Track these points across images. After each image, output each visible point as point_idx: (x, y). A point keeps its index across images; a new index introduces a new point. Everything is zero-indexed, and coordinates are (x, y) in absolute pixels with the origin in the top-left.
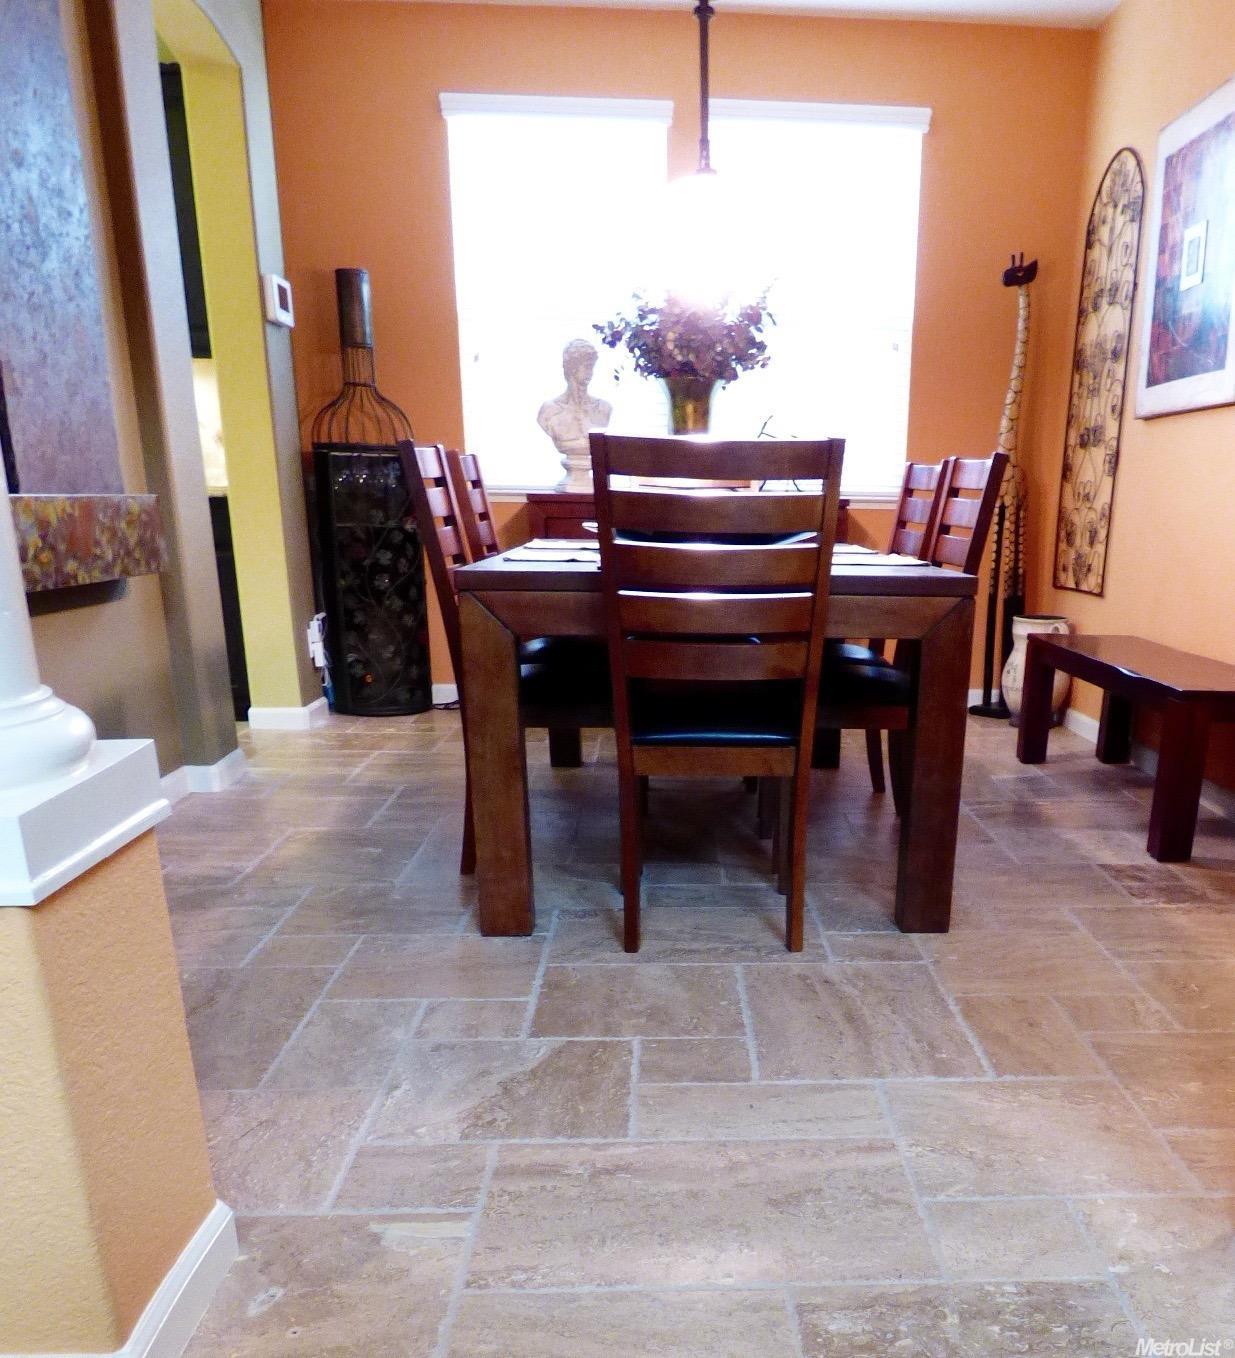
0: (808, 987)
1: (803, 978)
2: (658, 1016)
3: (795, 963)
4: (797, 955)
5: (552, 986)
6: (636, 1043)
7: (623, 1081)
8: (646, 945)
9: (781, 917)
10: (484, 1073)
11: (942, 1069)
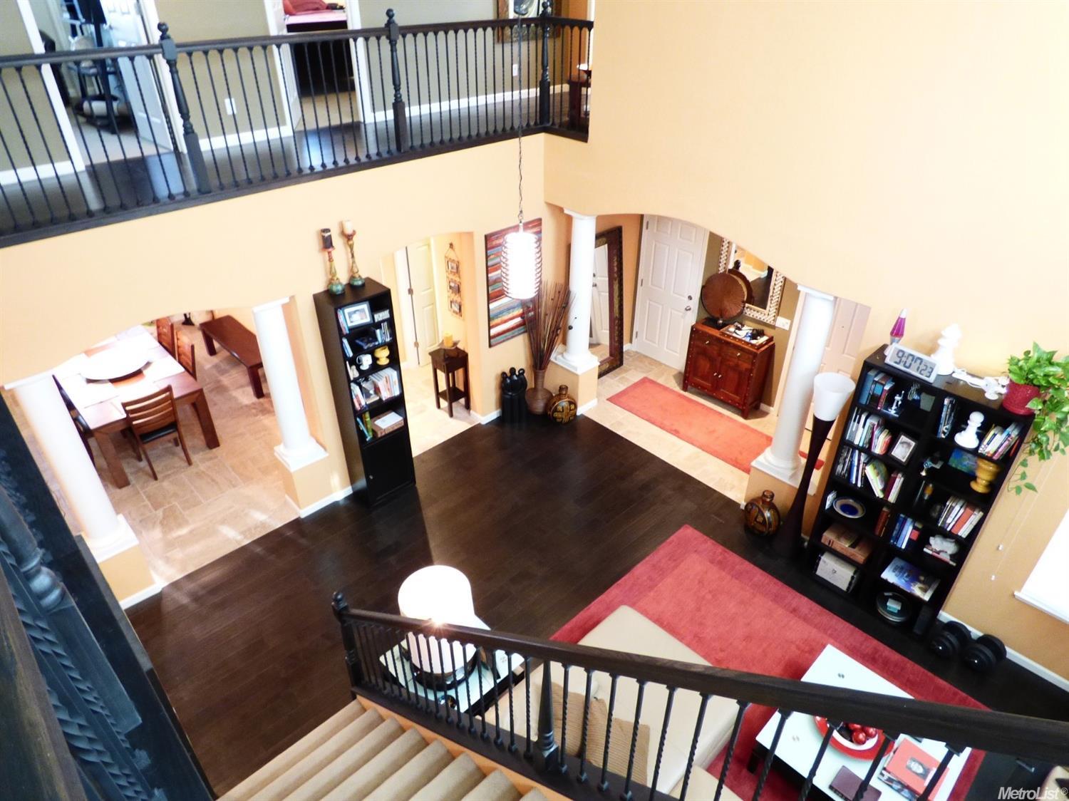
0: (200, 475)
1: (197, 473)
2: (175, 495)
3: (192, 470)
4: (192, 466)
5: (149, 497)
6: (177, 504)
7: (181, 513)
8: (159, 476)
9: (182, 454)
10: (155, 523)
11: (234, 486)
